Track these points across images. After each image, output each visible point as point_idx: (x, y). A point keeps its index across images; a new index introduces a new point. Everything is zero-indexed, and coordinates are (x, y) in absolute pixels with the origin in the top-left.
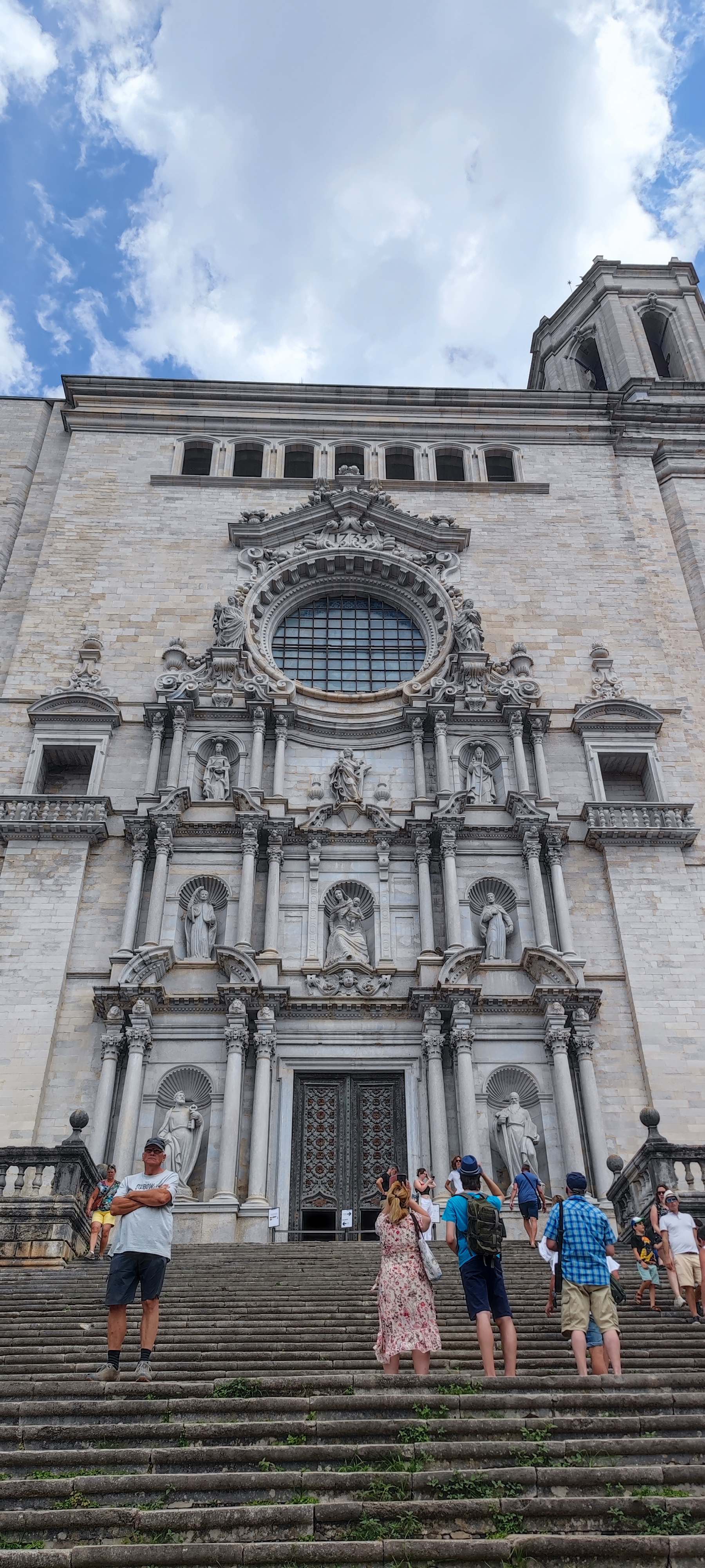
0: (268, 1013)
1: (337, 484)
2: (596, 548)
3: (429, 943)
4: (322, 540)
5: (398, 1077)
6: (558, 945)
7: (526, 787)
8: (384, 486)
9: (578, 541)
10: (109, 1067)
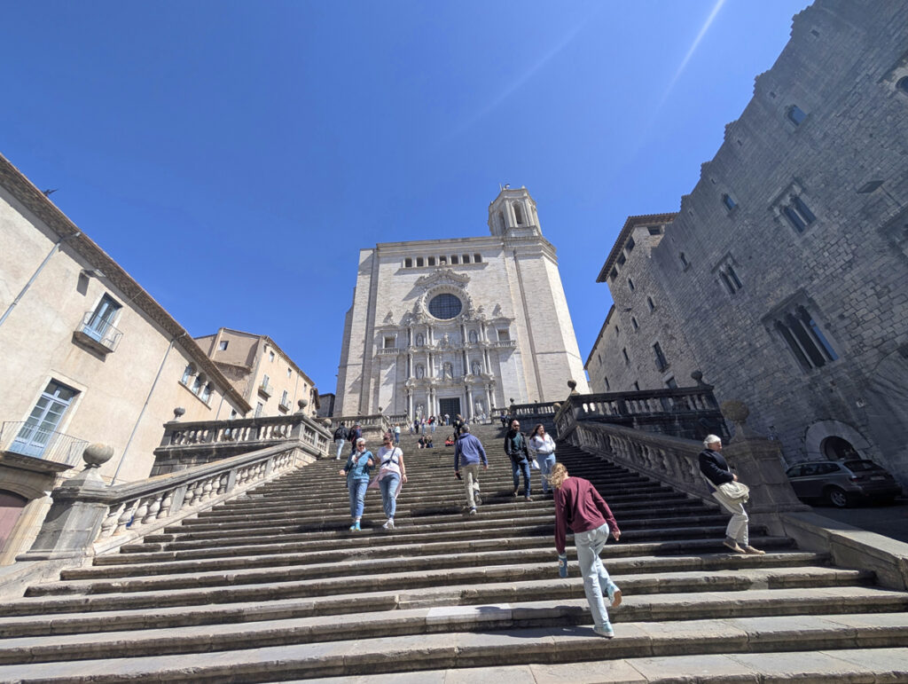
0: (434, 389)
1: (440, 267)
2: (499, 278)
3: (463, 373)
4: (439, 282)
5: (458, 399)
6: (488, 372)
7: (482, 339)
8: (450, 266)
9: (495, 277)
10: (406, 400)
